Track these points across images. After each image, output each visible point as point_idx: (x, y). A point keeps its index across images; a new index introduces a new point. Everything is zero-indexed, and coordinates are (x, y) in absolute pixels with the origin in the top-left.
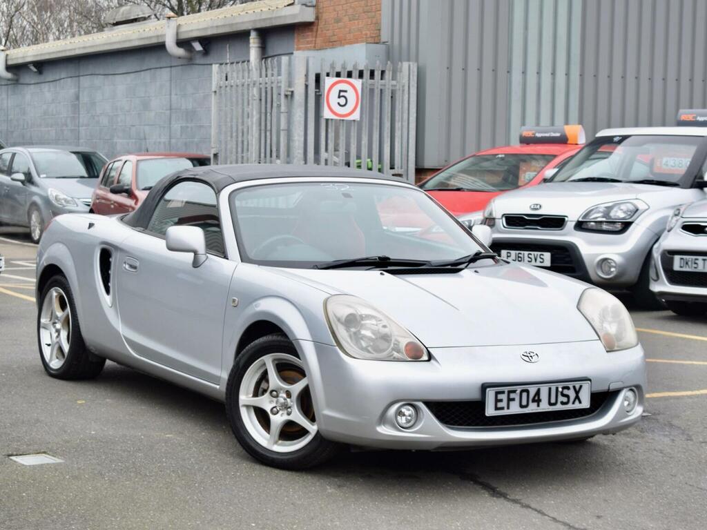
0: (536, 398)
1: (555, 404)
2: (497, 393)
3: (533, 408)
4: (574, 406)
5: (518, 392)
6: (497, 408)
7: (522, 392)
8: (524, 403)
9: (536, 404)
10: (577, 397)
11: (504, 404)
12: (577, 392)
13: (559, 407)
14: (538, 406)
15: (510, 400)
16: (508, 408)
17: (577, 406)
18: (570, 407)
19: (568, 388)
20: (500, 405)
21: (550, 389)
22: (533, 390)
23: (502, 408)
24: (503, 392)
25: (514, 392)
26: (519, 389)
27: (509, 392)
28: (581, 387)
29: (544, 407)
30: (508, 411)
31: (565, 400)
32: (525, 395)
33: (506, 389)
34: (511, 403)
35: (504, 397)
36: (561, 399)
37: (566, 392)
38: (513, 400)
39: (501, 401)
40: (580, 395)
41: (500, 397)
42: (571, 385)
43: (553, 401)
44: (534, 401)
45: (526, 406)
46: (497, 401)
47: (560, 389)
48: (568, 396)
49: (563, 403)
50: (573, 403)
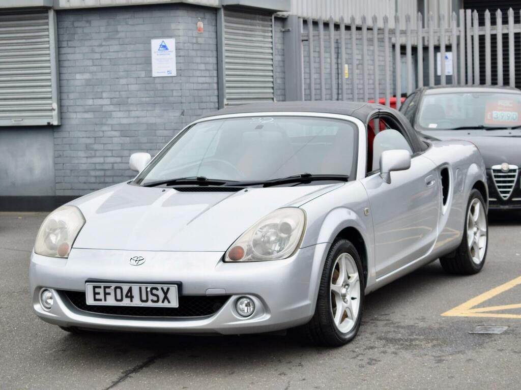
0: (129, 295)
1: (147, 301)
2: (94, 288)
3: (126, 303)
4: (163, 304)
5: (113, 288)
6: (95, 300)
7: (116, 288)
8: (119, 297)
9: (129, 299)
10: (166, 298)
11: (101, 296)
12: (166, 293)
13: (150, 304)
14: (131, 301)
15: (106, 294)
16: (105, 300)
17: (166, 305)
18: (160, 305)
19: (157, 289)
20: (98, 297)
21: (140, 288)
22: (125, 288)
23: (100, 300)
24: (100, 287)
25: (109, 287)
26: (113, 285)
27: (105, 288)
28: (168, 289)
29: (137, 303)
30: (105, 302)
31: (155, 298)
32: (118, 291)
33: (102, 285)
34: (107, 296)
35: (101, 291)
36: (151, 297)
37: (154, 292)
38: (109, 294)
39: (99, 294)
40: (168, 295)
41: (97, 290)
42: (159, 286)
43: (144, 298)
44: (127, 296)
45: (121, 300)
46: (95, 294)
47: (149, 289)
48: (157, 296)
49: (153, 301)
50: (163, 302)
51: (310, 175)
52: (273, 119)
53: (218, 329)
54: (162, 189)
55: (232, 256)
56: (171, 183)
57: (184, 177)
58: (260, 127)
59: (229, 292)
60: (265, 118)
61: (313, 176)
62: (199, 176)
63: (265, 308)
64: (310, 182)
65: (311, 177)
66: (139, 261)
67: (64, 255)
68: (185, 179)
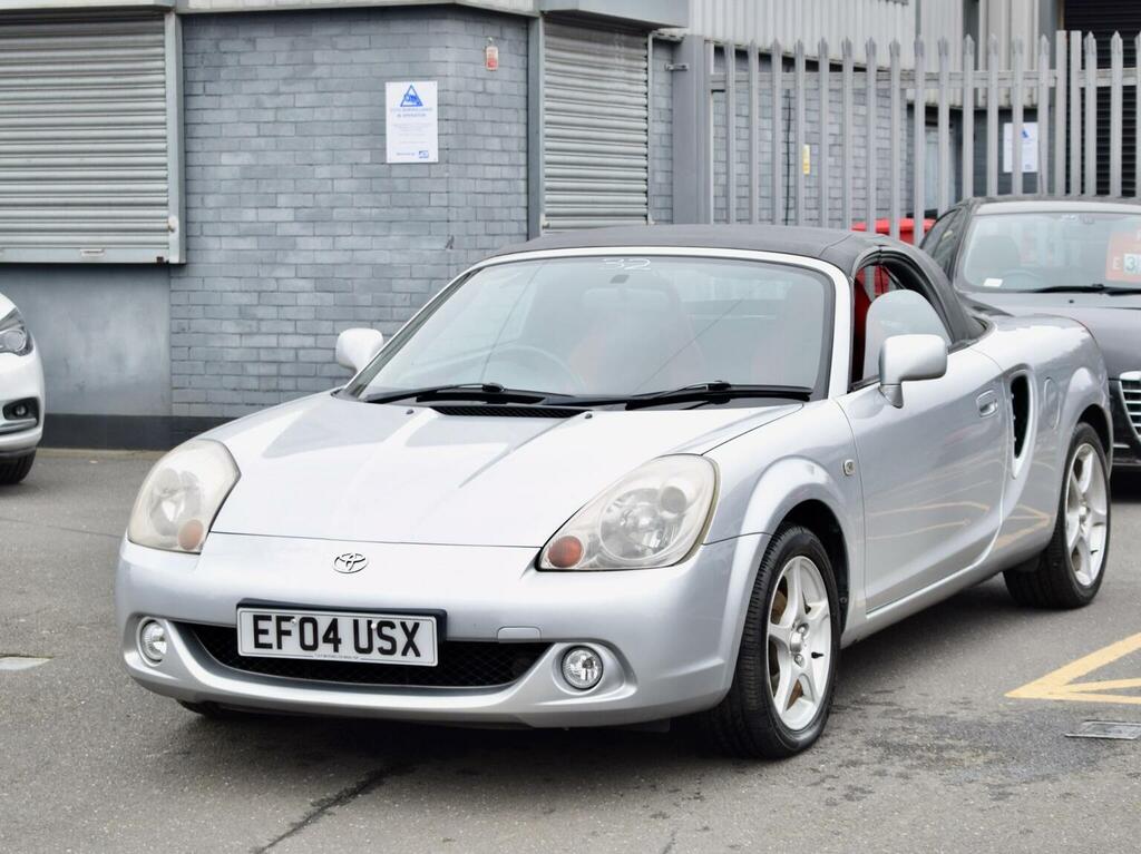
0: (331, 636)
1: (369, 650)
2: (257, 619)
3: (325, 652)
4: (404, 658)
5: (296, 620)
6: (258, 645)
7: (303, 621)
8: (309, 641)
9: (331, 646)
10: (410, 644)
11: (271, 638)
12: (410, 634)
13: (375, 657)
14: (336, 650)
15: (281, 633)
16: (280, 647)
17: (410, 659)
18: (397, 659)
19: (392, 626)
20: (263, 639)
21: (356, 623)
22: (324, 621)
23: (269, 646)
24: (268, 618)
25: (288, 619)
26: (298, 615)
27: (280, 619)
28: (416, 626)
29: (347, 653)
30: (279, 651)
31: (387, 645)
32: (308, 627)
33: (274, 613)
34: (284, 638)
35: (271, 626)
36: (378, 643)
37: (386, 631)
38: (288, 633)
39: (265, 632)
40: (417, 640)
41: (263, 625)
42: (396, 620)
43: (364, 644)
44: (326, 639)
45: (314, 647)
46: (258, 632)
47: (374, 626)
48: (392, 640)
49: (382, 651)
50: (404, 653)
51: (728, 386)
52: (649, 262)
53: (520, 714)
54: (407, 409)
55: (557, 558)
56: (425, 396)
57: (454, 383)
58: (620, 279)
59: (546, 636)
60: (631, 259)
61: (734, 389)
62: (488, 381)
63: (626, 672)
64: (727, 401)
65: (729, 389)
66: (353, 562)
67: (192, 548)
68: (456, 387)
